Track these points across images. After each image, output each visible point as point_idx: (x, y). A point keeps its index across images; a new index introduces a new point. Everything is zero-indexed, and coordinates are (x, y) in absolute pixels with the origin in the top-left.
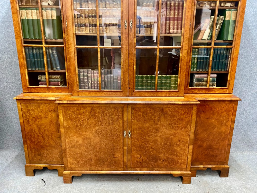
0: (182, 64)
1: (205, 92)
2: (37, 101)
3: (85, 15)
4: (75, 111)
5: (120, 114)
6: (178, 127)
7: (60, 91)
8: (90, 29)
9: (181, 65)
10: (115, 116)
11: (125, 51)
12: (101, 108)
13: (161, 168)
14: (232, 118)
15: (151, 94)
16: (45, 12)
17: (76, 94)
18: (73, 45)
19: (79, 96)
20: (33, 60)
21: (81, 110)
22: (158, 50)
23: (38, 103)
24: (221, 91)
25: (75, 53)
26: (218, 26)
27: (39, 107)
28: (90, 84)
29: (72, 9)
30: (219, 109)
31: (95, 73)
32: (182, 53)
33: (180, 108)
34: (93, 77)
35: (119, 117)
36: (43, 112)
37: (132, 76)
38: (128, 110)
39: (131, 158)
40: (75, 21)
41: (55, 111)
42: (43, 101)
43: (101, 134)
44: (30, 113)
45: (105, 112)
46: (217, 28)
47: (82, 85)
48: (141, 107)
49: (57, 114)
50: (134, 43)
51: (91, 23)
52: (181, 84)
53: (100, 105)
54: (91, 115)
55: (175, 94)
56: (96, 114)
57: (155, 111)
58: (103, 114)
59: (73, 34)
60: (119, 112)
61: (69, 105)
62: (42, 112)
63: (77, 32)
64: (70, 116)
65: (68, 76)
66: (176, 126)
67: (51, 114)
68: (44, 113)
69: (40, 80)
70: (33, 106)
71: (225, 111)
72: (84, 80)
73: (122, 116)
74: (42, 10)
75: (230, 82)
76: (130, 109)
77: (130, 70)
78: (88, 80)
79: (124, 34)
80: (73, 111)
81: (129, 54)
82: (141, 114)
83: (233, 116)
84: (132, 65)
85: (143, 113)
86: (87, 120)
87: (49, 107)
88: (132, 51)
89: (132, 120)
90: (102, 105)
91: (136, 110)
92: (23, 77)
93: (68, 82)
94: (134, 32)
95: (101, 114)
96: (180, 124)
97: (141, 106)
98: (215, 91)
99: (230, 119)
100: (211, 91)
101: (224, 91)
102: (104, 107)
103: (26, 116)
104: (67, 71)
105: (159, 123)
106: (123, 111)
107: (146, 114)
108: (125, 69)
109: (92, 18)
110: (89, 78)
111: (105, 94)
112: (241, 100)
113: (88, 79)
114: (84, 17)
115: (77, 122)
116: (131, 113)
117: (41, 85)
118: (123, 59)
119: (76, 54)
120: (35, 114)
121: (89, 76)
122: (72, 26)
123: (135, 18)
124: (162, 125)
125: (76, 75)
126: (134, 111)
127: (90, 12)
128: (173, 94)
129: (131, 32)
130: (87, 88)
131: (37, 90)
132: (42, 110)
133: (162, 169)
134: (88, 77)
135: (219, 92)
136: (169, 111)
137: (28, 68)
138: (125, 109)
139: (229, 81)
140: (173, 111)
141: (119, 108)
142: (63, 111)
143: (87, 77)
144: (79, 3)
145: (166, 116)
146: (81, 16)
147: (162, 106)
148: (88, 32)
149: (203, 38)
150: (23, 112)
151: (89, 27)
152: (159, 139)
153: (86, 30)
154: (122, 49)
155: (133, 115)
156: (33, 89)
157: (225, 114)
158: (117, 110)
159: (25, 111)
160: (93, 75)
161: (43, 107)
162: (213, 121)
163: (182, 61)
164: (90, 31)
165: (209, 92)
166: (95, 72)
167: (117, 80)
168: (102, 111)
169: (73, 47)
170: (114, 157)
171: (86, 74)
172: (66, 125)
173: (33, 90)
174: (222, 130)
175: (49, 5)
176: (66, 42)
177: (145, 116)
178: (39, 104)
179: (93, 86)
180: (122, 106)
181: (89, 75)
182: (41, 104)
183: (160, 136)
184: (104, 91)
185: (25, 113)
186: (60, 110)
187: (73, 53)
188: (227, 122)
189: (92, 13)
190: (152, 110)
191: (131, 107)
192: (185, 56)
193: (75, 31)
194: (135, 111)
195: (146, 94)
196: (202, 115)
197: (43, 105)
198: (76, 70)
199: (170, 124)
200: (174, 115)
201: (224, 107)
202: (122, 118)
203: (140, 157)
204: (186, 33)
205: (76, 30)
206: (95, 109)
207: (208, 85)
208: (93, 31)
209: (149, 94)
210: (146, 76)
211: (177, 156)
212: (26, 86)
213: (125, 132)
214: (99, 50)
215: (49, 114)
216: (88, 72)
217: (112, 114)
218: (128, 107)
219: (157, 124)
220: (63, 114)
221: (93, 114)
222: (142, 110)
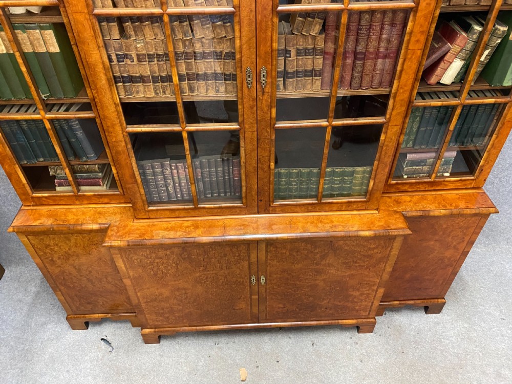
0: (383, 153)
1: (425, 188)
3: (138, 55)
4: (147, 255)
5: (242, 254)
6: (360, 266)
7: (106, 200)
8: (157, 88)
9: (380, 157)
10: (232, 257)
11: (248, 135)
12: (203, 248)
13: (321, 317)
14: (470, 238)
15: (308, 208)
16: (25, 35)
17: (144, 215)
18: (118, 128)
19: (149, 218)
20: (26, 143)
21: (160, 253)
22: (329, 130)
23: (64, 234)
24: (460, 184)
25: (126, 144)
26: (486, 52)
27: (69, 240)
28: (170, 188)
29: (99, 47)
30: (448, 225)
31: (180, 167)
32: (386, 133)
33: (369, 240)
34: (175, 175)
35: (240, 258)
36: (79, 247)
37: (266, 180)
38: (259, 248)
39: (266, 308)
40: (114, 70)
43: (205, 282)
44: (51, 249)
45: (211, 252)
46: (482, 59)
47: (153, 191)
50: (271, 118)
51: (157, 74)
52: (375, 188)
54: (182, 258)
55: (359, 206)
56: (192, 255)
57: (316, 246)
58: (206, 256)
59: (115, 104)
60: (241, 251)
62: (76, 246)
63: (122, 94)
64: (139, 262)
65: (117, 173)
66: (356, 265)
69: (54, 177)
70: (54, 239)
71: (460, 228)
72: (156, 182)
74: (14, 30)
75: (484, 168)
76: (263, 246)
77: (263, 169)
78: (165, 182)
79: (245, 100)
80: (142, 255)
81: (260, 139)
82: (286, 252)
83: (474, 235)
84: (267, 159)
85: (291, 250)
86: (174, 265)
88: (266, 134)
89: (269, 261)
91: (276, 247)
92: (13, 180)
93: (121, 185)
94: (270, 94)
95: (202, 256)
96: (364, 262)
98: (446, 185)
99: (467, 240)
100: (438, 186)
101: (466, 185)
102: (208, 245)
103: (45, 253)
104: (114, 165)
105: (323, 262)
106: (250, 249)
107: (297, 252)
108: (250, 169)
109: (158, 61)
110: (167, 177)
111: (206, 212)
112: (498, 212)
113: (165, 179)
114: (135, 59)
115: (155, 269)
116: (267, 251)
117: (59, 186)
118: (245, 150)
119: (130, 146)
120: (64, 251)
121: (167, 174)
122: (107, 86)
123: (272, 62)
124: (329, 265)
125: (137, 184)
126: (271, 248)
127: (150, 49)
128: (355, 206)
129: (263, 95)
130: (164, 194)
131: (54, 201)
132: (76, 243)
133: (323, 318)
134: (164, 175)
135: (456, 186)
136: (344, 245)
137: (18, 160)
138: (253, 246)
139: (483, 166)
140: (353, 245)
142: (121, 256)
143: (162, 176)
144: (115, 24)
145: (338, 252)
146: (126, 56)
147: (331, 239)
148: (153, 95)
149: (442, 82)
150: (37, 248)
151: (154, 82)
152: (322, 284)
153: (145, 91)
154: (242, 131)
155: (269, 254)
156: (44, 199)
158: (237, 249)
159: (39, 247)
160: (175, 171)
161: (76, 239)
162: (432, 243)
163: (384, 148)
164: (155, 92)
165: (432, 187)
166: (180, 165)
167: (231, 176)
169: (121, 132)
170: (234, 309)
171: (159, 170)
172: (133, 275)
173: (44, 201)
174: (446, 255)
175: (29, 13)
176: (98, 108)
177: (295, 254)
178: (67, 235)
179: (178, 190)
181: (167, 172)
182: (70, 235)
183: (324, 280)
184: (204, 208)
185: (40, 249)
186: (117, 254)
187: (123, 144)
188: (459, 243)
189: (156, 50)
190: (309, 245)
191: (265, 243)
192: (393, 138)
193: (118, 93)
194: (273, 248)
195: (298, 209)
196: (412, 236)
197: (77, 236)
198: (136, 176)
199: (344, 263)
200: (356, 250)
202: (247, 258)
203: (282, 306)
204: (401, 91)
205: (120, 91)
206: (190, 249)
207: (434, 176)
208: (164, 92)
209: (303, 209)
210: (298, 172)
211: (353, 302)
212: (26, 193)
213: (253, 278)
214: (185, 135)
215: (93, 249)
216: (162, 166)
217: (226, 255)
218: (259, 243)
219: (317, 264)
220: (123, 260)
221: (186, 256)
222: (289, 247)
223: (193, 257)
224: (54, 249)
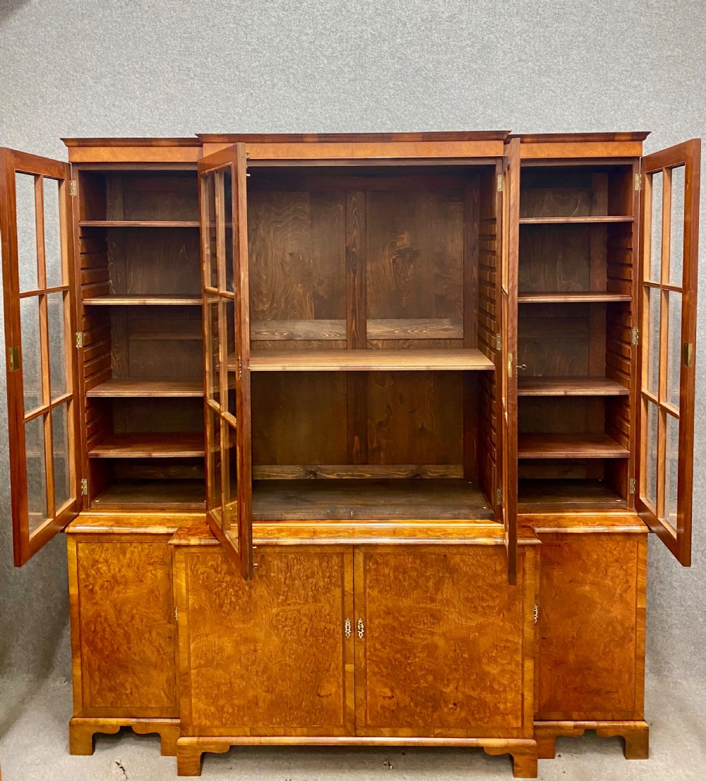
2: (118, 537)
4: (218, 565)
5: (334, 573)
6: (488, 606)
10: (321, 579)
12: (286, 557)
13: (449, 727)
14: (637, 581)
23: (121, 543)
27: (124, 553)
30: (598, 555)
33: (492, 555)
35: (331, 580)
36: (132, 567)
38: (356, 562)
39: (366, 698)
41: (163, 563)
42: (136, 537)
43: (283, 627)
44: (98, 568)
45: (295, 568)
48: (389, 554)
49: (169, 571)
53: (283, 549)
54: (259, 576)
56: (271, 572)
57: (427, 564)
58: (289, 574)
60: (332, 567)
61: (203, 549)
62: (129, 566)
64: (205, 579)
66: (485, 604)
67: (153, 572)
68: (135, 568)
70: (107, 550)
71: (617, 561)
73: (340, 578)
76: (360, 558)
80: (211, 565)
82: (389, 573)
83: (640, 576)
85: (396, 569)
86: (247, 588)
87: (149, 552)
89: (368, 590)
90: (289, 550)
91: (377, 563)
95: (284, 573)
96: (493, 598)
97: (389, 550)
99: (634, 585)
102: (292, 553)
103: (88, 576)
105: (439, 597)
106: (343, 564)
107: (405, 573)
115: (222, 595)
116: (365, 569)
120: (112, 572)
124: (448, 602)
126: (371, 564)
132: (131, 560)
133: (452, 731)
136: (462, 564)
138: (347, 558)
140: (474, 565)
141: (330, 556)
145: (456, 576)
147: (444, 550)
150: (82, 566)
152: (441, 642)
155: (368, 576)
157: (614, 569)
158: (328, 563)
159: (85, 563)
161: (132, 553)
162: (588, 588)
168: (287, 563)
170: (319, 695)
172: (193, 604)
174: (613, 614)
177: (400, 577)
178: (125, 544)
180: (338, 550)
182: (128, 544)
183: (444, 634)
185: (84, 568)
186: (181, 562)
188: (626, 591)
190: (418, 562)
191: (362, 554)
194: (373, 563)
196: (556, 573)
197: (135, 548)
199: (467, 599)
200: (478, 575)
201: (613, 551)
202: (340, 583)
203: (390, 695)
206: (270, 559)
211: (492, 690)
213: (348, 624)
215: (148, 571)
217: (314, 573)
218: (355, 554)
219: (432, 600)
220: (187, 574)
221: (264, 573)
222: (392, 562)
223: (272, 574)
224: (101, 568)
